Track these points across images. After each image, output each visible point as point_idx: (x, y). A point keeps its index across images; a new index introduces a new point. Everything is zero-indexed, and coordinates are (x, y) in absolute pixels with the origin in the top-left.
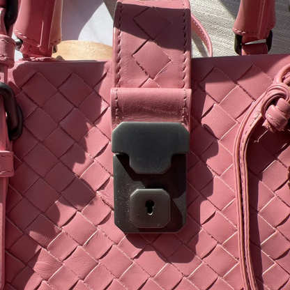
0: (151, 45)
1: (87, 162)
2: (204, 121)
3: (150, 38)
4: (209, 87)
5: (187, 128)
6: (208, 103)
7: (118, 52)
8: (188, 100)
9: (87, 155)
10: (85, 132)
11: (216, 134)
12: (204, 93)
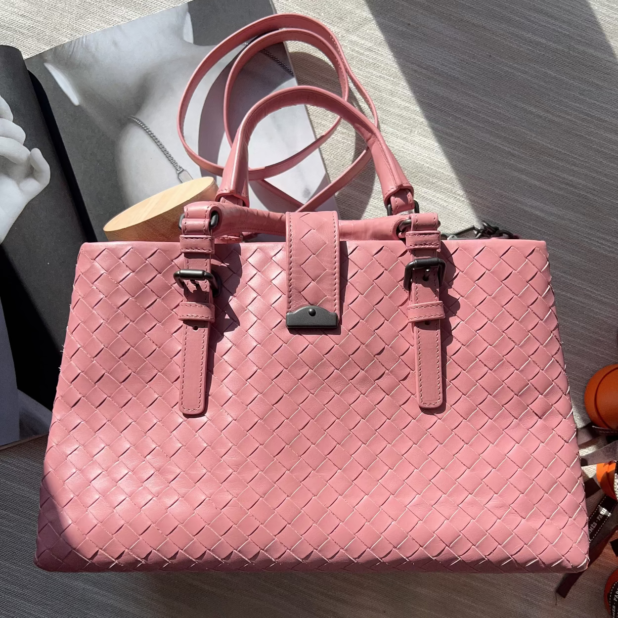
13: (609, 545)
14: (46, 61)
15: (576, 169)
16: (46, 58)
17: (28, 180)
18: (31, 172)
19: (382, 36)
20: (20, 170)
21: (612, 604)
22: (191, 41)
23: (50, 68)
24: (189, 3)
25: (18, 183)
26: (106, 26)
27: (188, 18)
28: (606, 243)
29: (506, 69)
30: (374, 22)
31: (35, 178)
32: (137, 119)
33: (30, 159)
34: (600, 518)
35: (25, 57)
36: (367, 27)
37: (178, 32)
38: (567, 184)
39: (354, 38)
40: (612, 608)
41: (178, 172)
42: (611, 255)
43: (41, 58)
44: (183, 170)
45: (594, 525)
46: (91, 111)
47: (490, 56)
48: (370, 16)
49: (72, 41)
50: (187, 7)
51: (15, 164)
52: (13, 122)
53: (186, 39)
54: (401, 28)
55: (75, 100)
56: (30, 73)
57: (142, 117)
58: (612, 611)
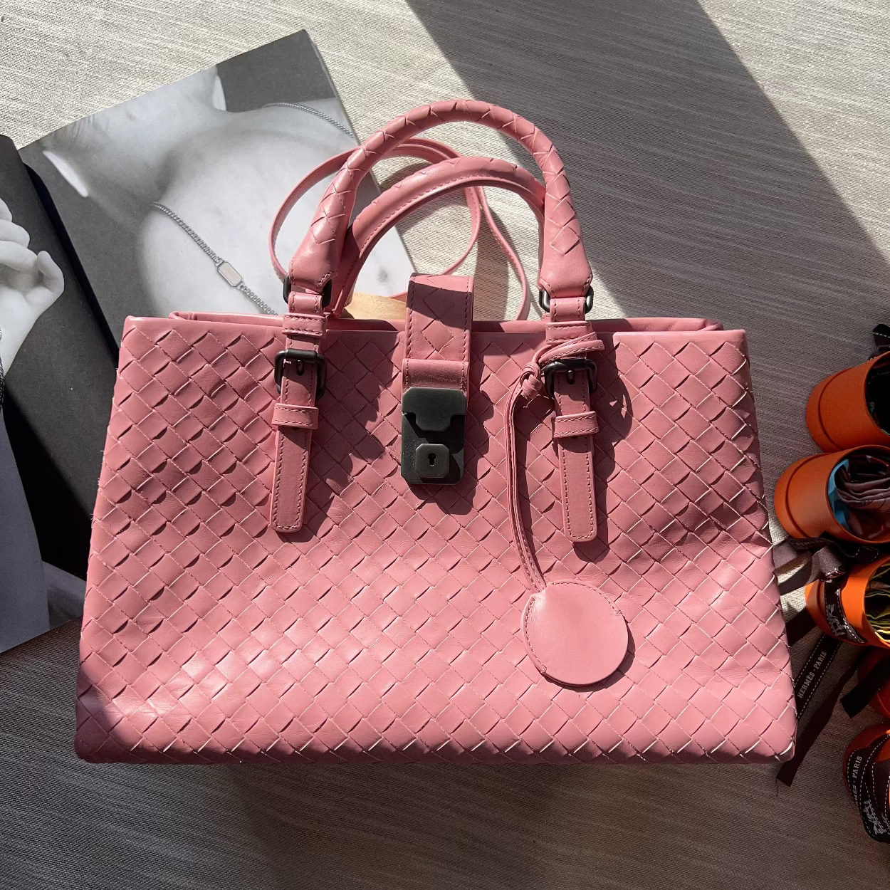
0: (437, 323)
1: (378, 420)
2: (482, 388)
3: (436, 318)
4: (487, 359)
5: (465, 394)
6: (486, 372)
7: (410, 328)
8: (466, 371)
9: (379, 414)
10: (378, 394)
11: (492, 398)
12: (483, 364)
13: (838, 705)
14: (45, 149)
15: (720, 216)
16: (45, 145)
17: (37, 288)
18: (40, 279)
19: (460, 81)
20: (26, 279)
21: (851, 783)
22: (224, 108)
23: (51, 156)
24: (217, 65)
25: (24, 294)
26: (118, 102)
27: (218, 82)
28: (773, 304)
29: (617, 106)
30: (448, 65)
31: (45, 286)
32: (161, 205)
33: (37, 264)
34: (818, 666)
35: (18, 147)
36: (440, 71)
37: (206, 98)
38: (713, 236)
39: (425, 85)
40: (852, 788)
41: (217, 265)
42: (783, 318)
43: (39, 145)
44: (224, 262)
45: (811, 676)
46: (103, 201)
47: (595, 93)
48: (444, 59)
49: (75, 123)
50: (215, 70)
51: (19, 271)
52: (13, 221)
53: (216, 106)
54: (481, 70)
55: (83, 190)
56: (27, 167)
57: (167, 202)
58: (853, 794)
